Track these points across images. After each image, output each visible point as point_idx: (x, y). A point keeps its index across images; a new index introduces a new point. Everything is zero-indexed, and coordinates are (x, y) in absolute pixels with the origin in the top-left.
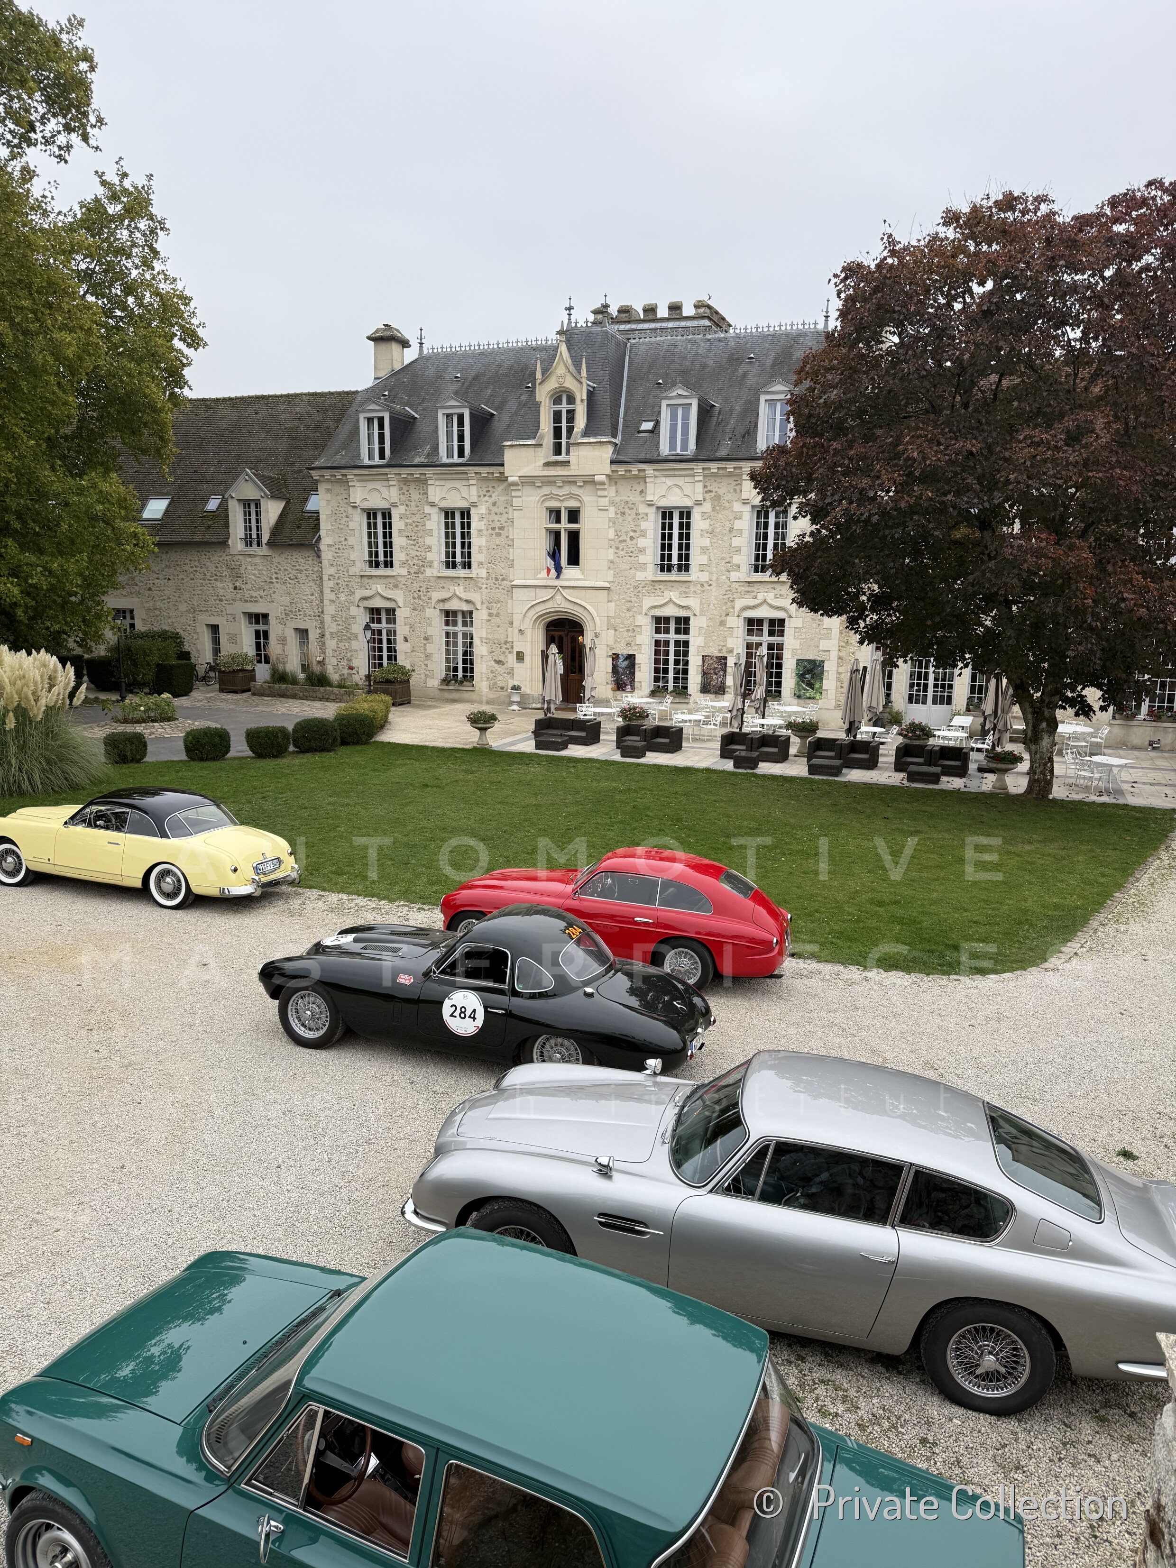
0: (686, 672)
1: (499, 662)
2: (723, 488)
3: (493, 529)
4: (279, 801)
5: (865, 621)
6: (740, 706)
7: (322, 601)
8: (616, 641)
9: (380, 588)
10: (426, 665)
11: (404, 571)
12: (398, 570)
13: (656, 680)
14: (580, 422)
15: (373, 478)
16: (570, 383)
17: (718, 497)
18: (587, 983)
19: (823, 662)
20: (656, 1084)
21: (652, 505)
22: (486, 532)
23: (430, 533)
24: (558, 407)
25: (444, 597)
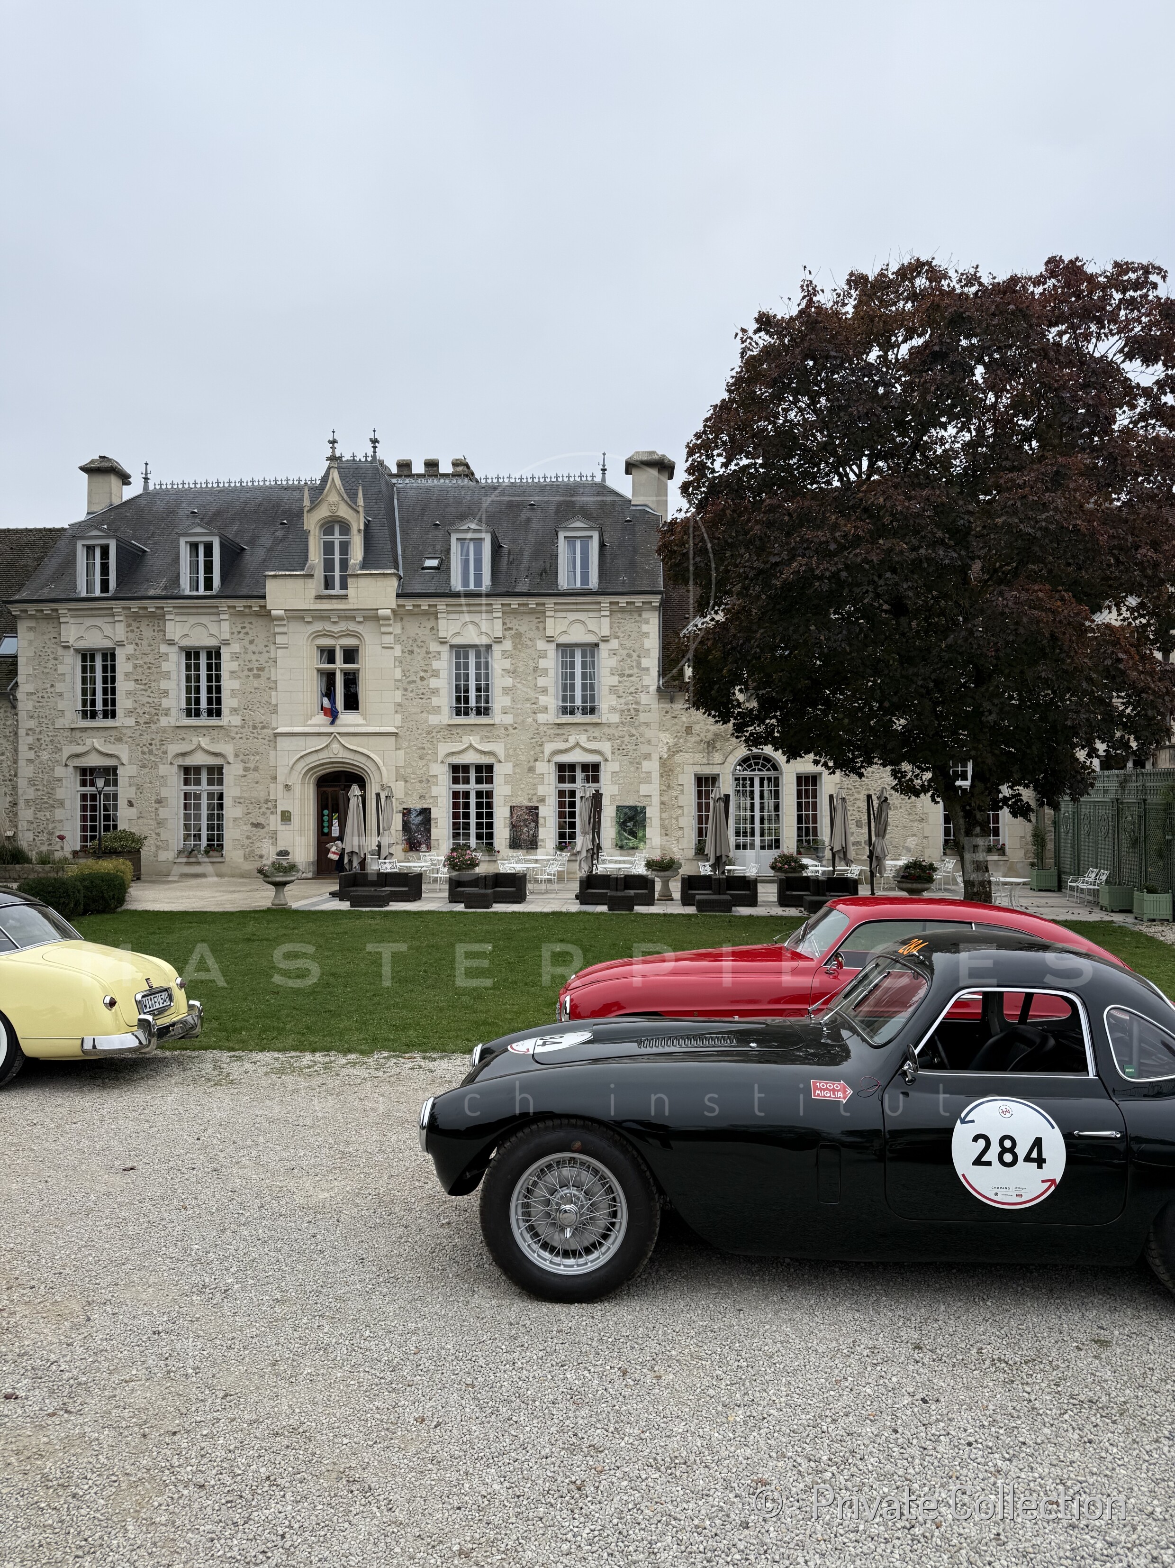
0: (490, 826)
1: (257, 825)
2: (524, 625)
3: (250, 670)
7: (15, 762)
8: (406, 794)
9: (97, 743)
10: (158, 834)
11: (131, 722)
12: (122, 720)
13: (456, 836)
14: (357, 554)
15: (93, 613)
16: (344, 512)
17: (519, 635)
19: (644, 808)
21: (445, 643)
22: (240, 674)
23: (167, 675)
24: (329, 538)
25: (183, 751)
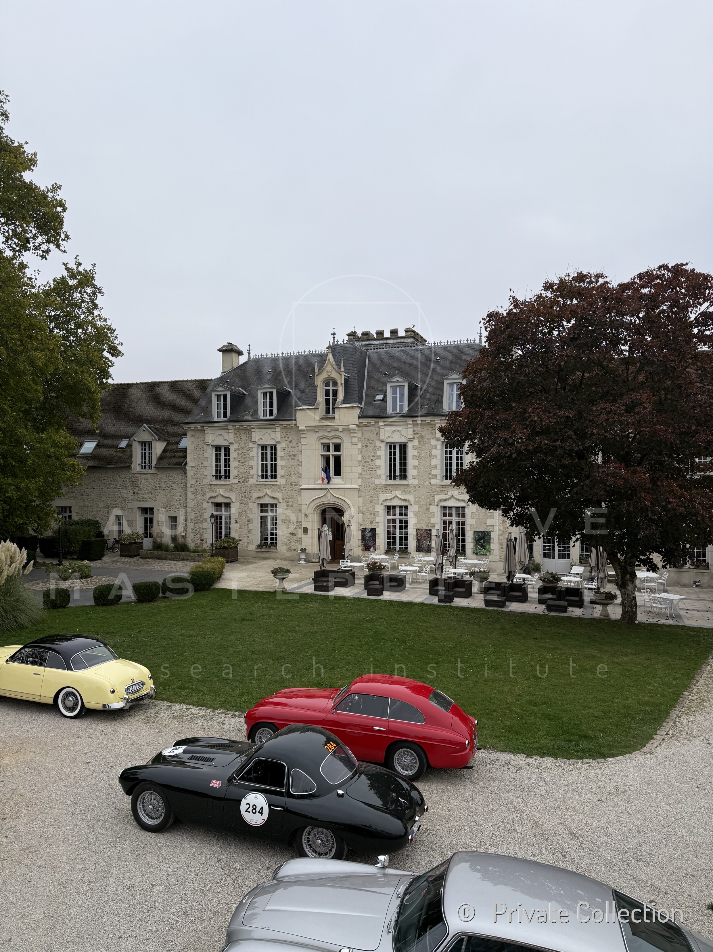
0: (407, 538)
1: (293, 534)
2: (425, 432)
3: (290, 456)
4: (149, 634)
5: (513, 512)
6: (441, 562)
7: (186, 500)
8: (364, 521)
9: (221, 491)
10: (248, 537)
11: (236, 481)
12: (232, 480)
13: (389, 543)
14: (341, 396)
15: (219, 428)
16: (334, 375)
17: (422, 437)
18: (339, 787)
19: (490, 532)
20: (385, 875)
21: (384, 441)
22: (285, 458)
23: (252, 459)
24: (327, 388)
25: (259, 496)
